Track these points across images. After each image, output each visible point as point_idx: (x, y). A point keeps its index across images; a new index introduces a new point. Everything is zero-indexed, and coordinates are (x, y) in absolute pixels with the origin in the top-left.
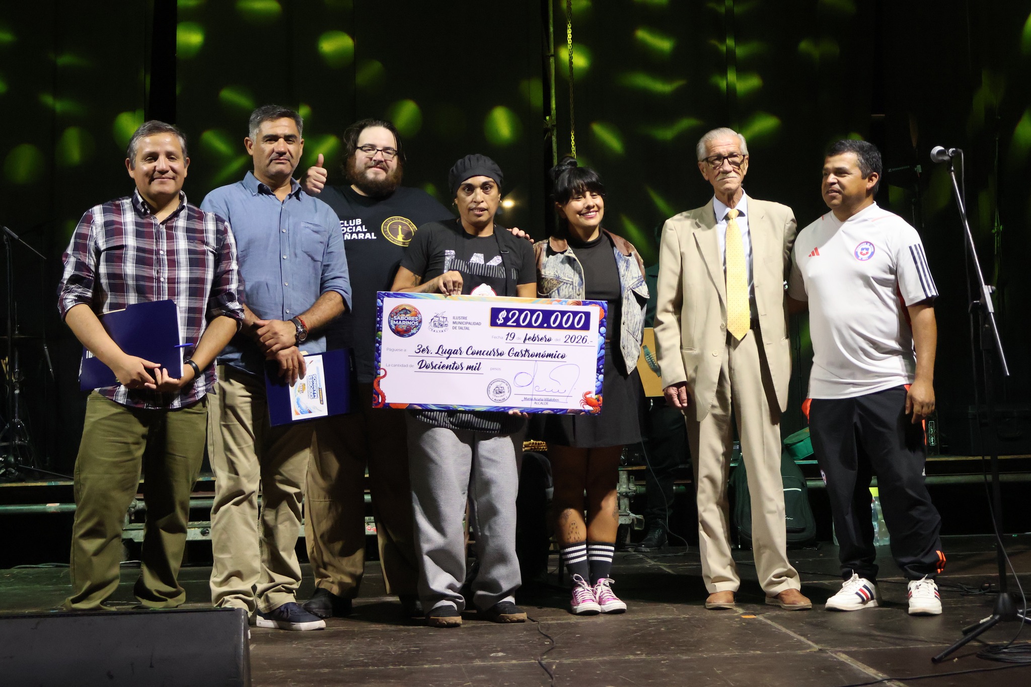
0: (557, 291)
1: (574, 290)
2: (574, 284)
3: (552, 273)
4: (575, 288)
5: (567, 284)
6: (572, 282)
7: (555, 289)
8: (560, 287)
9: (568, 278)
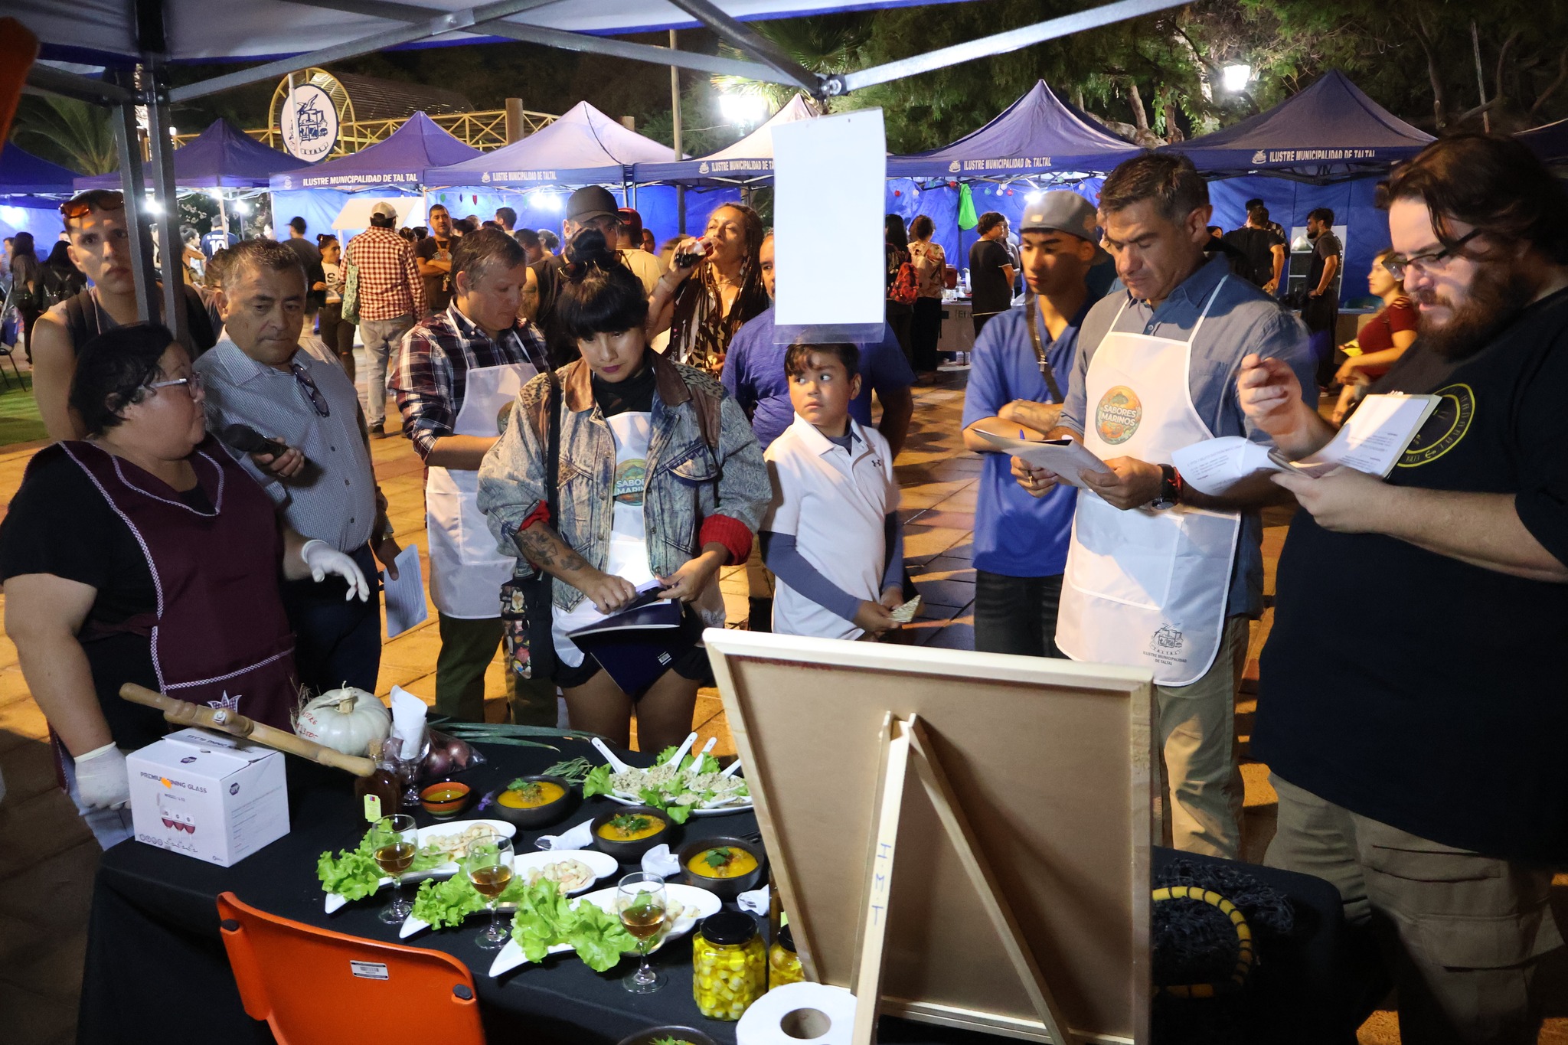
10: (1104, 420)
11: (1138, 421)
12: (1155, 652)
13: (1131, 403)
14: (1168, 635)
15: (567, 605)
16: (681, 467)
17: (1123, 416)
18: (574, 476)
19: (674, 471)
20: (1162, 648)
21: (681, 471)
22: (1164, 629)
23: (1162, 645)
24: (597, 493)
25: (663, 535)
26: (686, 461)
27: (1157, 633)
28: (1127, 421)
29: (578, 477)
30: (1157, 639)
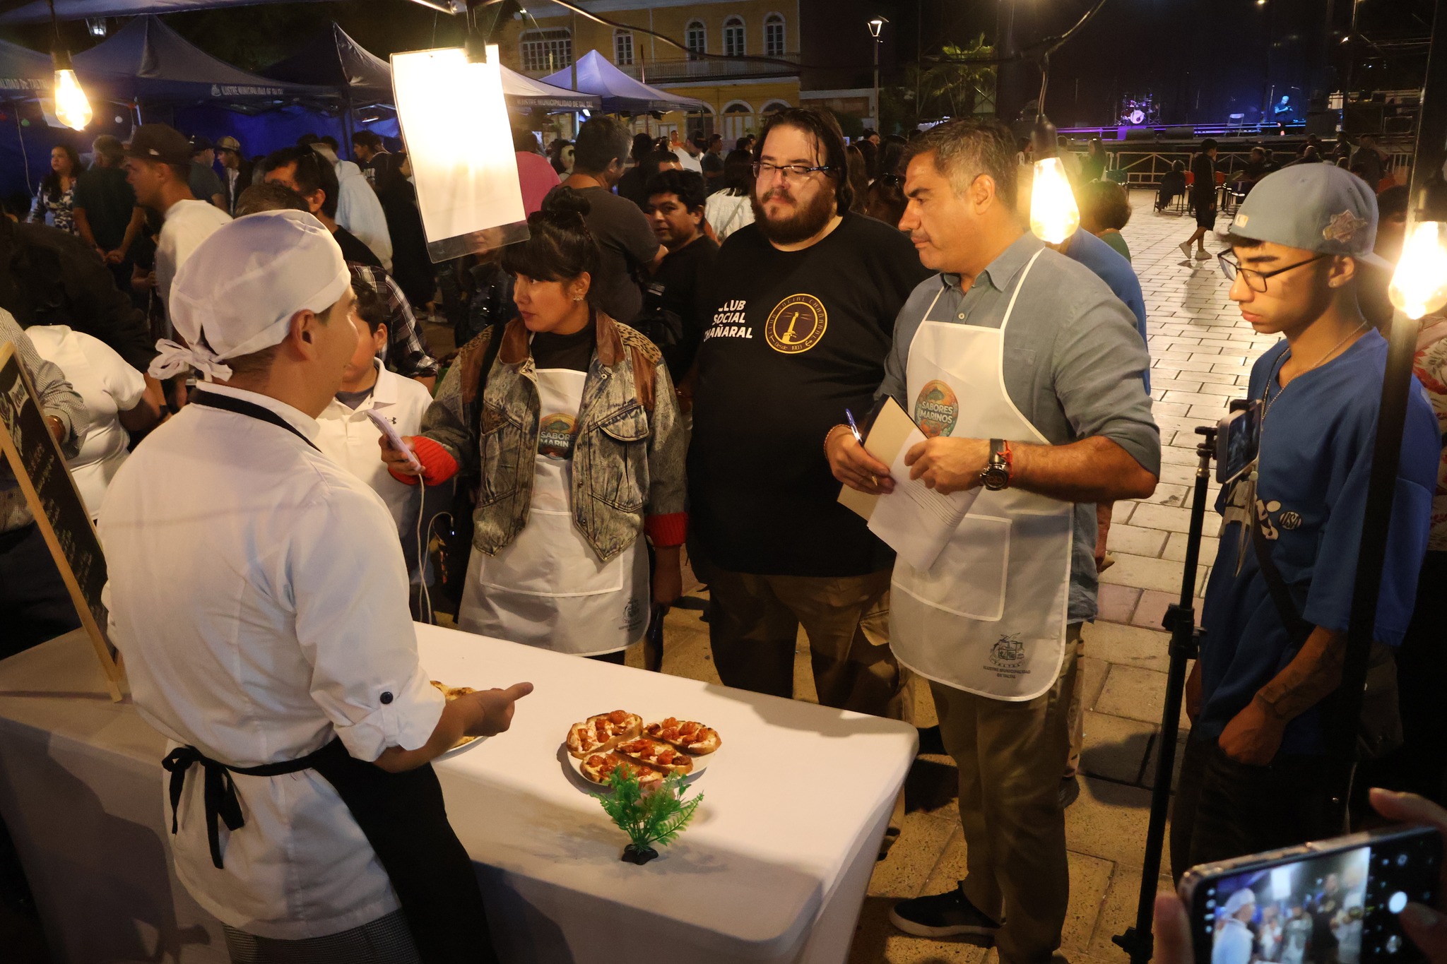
0: (497, 435)
1: (523, 440)
2: (524, 430)
3: (494, 400)
4: (523, 435)
5: (513, 426)
6: (521, 424)
7: (495, 430)
8: (503, 429)
9: (516, 415)
10: (922, 418)
11: (955, 419)
12: (996, 666)
13: (947, 399)
14: (1009, 647)
15: (492, 550)
16: (611, 427)
17: (940, 413)
18: (505, 424)
19: (604, 429)
20: (1002, 661)
21: (611, 431)
22: (1003, 641)
23: (1003, 658)
24: (525, 443)
25: (590, 489)
26: (617, 421)
27: (996, 645)
28: (945, 419)
29: (508, 426)
30: (997, 653)
